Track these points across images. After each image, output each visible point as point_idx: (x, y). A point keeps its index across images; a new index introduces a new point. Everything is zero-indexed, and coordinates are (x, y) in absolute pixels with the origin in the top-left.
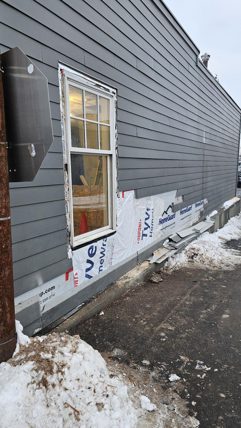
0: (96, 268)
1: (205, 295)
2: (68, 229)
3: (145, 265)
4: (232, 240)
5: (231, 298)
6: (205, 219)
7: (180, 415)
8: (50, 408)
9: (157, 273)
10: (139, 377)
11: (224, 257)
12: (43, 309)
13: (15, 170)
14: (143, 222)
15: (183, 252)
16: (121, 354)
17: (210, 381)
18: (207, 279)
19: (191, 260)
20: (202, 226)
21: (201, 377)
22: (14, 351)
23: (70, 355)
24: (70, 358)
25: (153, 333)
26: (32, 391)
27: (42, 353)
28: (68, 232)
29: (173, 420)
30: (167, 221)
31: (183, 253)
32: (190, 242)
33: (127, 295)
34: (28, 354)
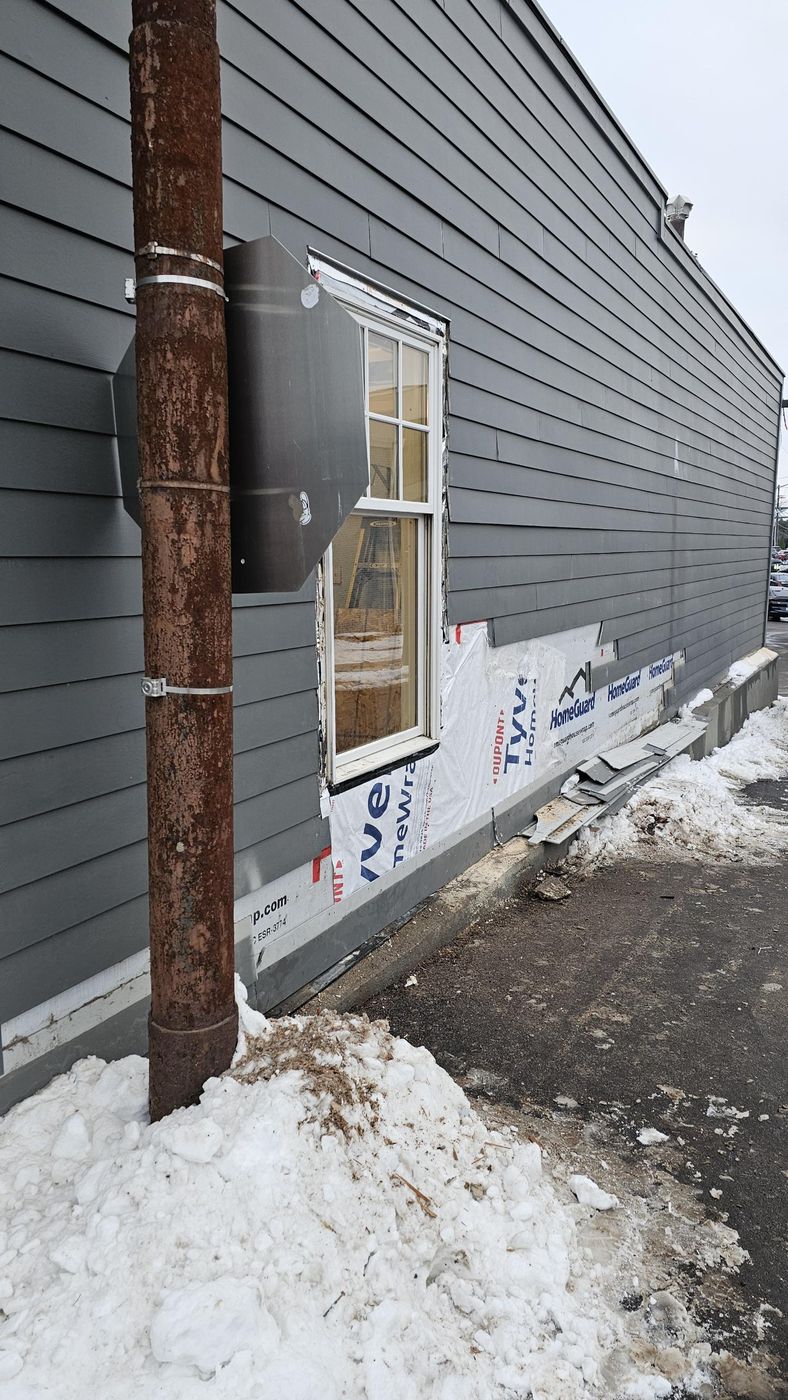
0: (388, 850)
1: (703, 933)
2: (321, 732)
3: (516, 849)
4: (760, 781)
5: (780, 941)
6: (677, 715)
7: (684, 1218)
8: (362, 1182)
9: (551, 874)
10: (553, 1135)
11: (744, 830)
12: (260, 960)
13: (243, 562)
14: (509, 717)
15: (624, 812)
16: (490, 1082)
17: (751, 1142)
18: (703, 892)
19: (648, 836)
20: (671, 737)
21: (725, 1135)
22: (234, 1051)
23: (378, 1063)
24: (380, 1072)
25: (570, 1032)
26: (311, 1140)
27: (316, 1053)
28: (321, 739)
29: (668, 1230)
30: (571, 718)
31: (624, 817)
32: (641, 782)
33: (473, 934)
34: (277, 1055)
